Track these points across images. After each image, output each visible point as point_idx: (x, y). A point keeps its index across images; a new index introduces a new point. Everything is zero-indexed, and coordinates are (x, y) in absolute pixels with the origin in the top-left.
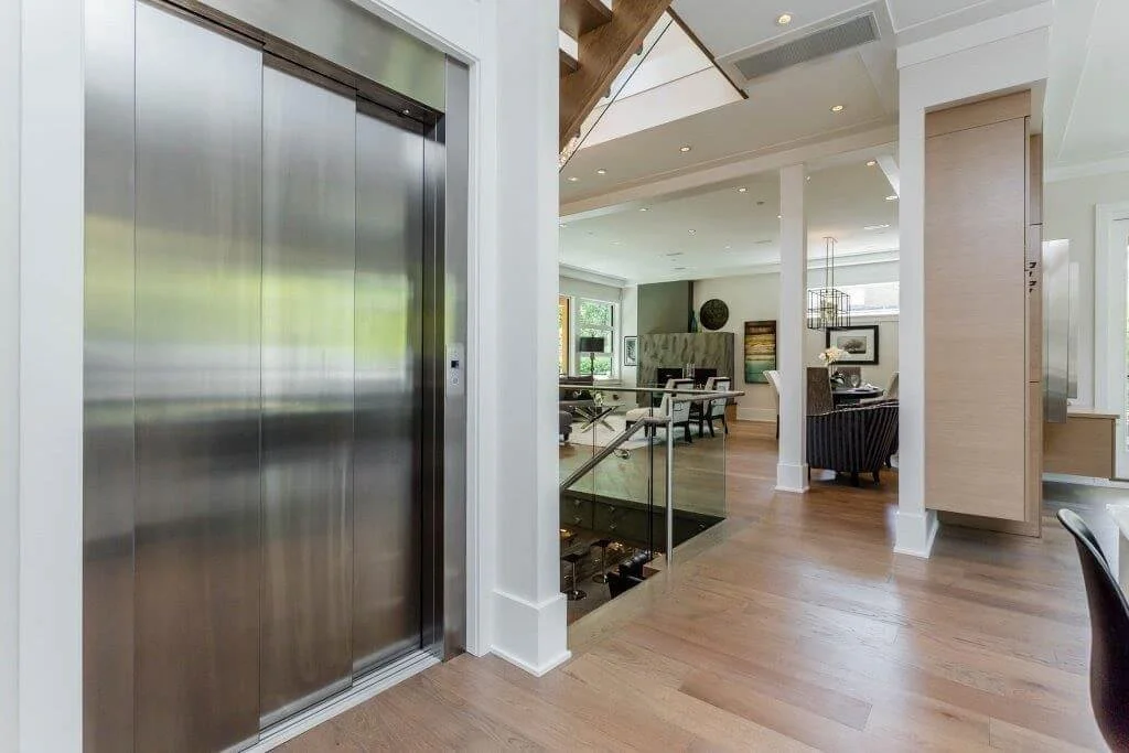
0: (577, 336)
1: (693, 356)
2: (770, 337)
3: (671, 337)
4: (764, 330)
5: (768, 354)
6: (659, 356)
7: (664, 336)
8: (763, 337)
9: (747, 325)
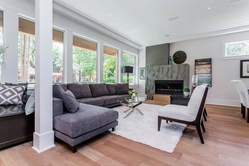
0: (121, 66)
1: (172, 75)
2: (209, 66)
3: (161, 67)
4: (205, 63)
5: (208, 73)
6: (156, 75)
7: (158, 67)
8: (205, 66)
9: (196, 61)
